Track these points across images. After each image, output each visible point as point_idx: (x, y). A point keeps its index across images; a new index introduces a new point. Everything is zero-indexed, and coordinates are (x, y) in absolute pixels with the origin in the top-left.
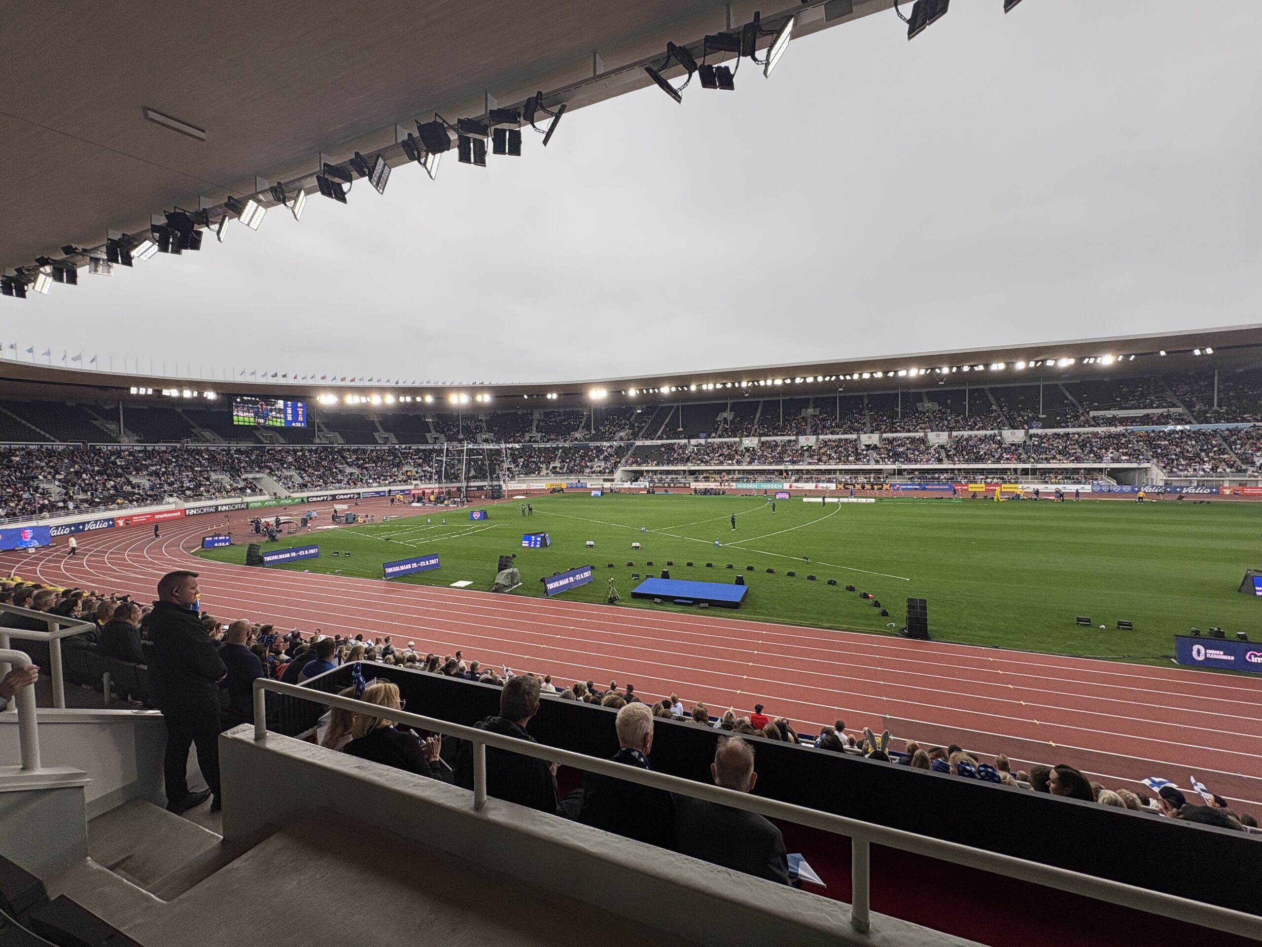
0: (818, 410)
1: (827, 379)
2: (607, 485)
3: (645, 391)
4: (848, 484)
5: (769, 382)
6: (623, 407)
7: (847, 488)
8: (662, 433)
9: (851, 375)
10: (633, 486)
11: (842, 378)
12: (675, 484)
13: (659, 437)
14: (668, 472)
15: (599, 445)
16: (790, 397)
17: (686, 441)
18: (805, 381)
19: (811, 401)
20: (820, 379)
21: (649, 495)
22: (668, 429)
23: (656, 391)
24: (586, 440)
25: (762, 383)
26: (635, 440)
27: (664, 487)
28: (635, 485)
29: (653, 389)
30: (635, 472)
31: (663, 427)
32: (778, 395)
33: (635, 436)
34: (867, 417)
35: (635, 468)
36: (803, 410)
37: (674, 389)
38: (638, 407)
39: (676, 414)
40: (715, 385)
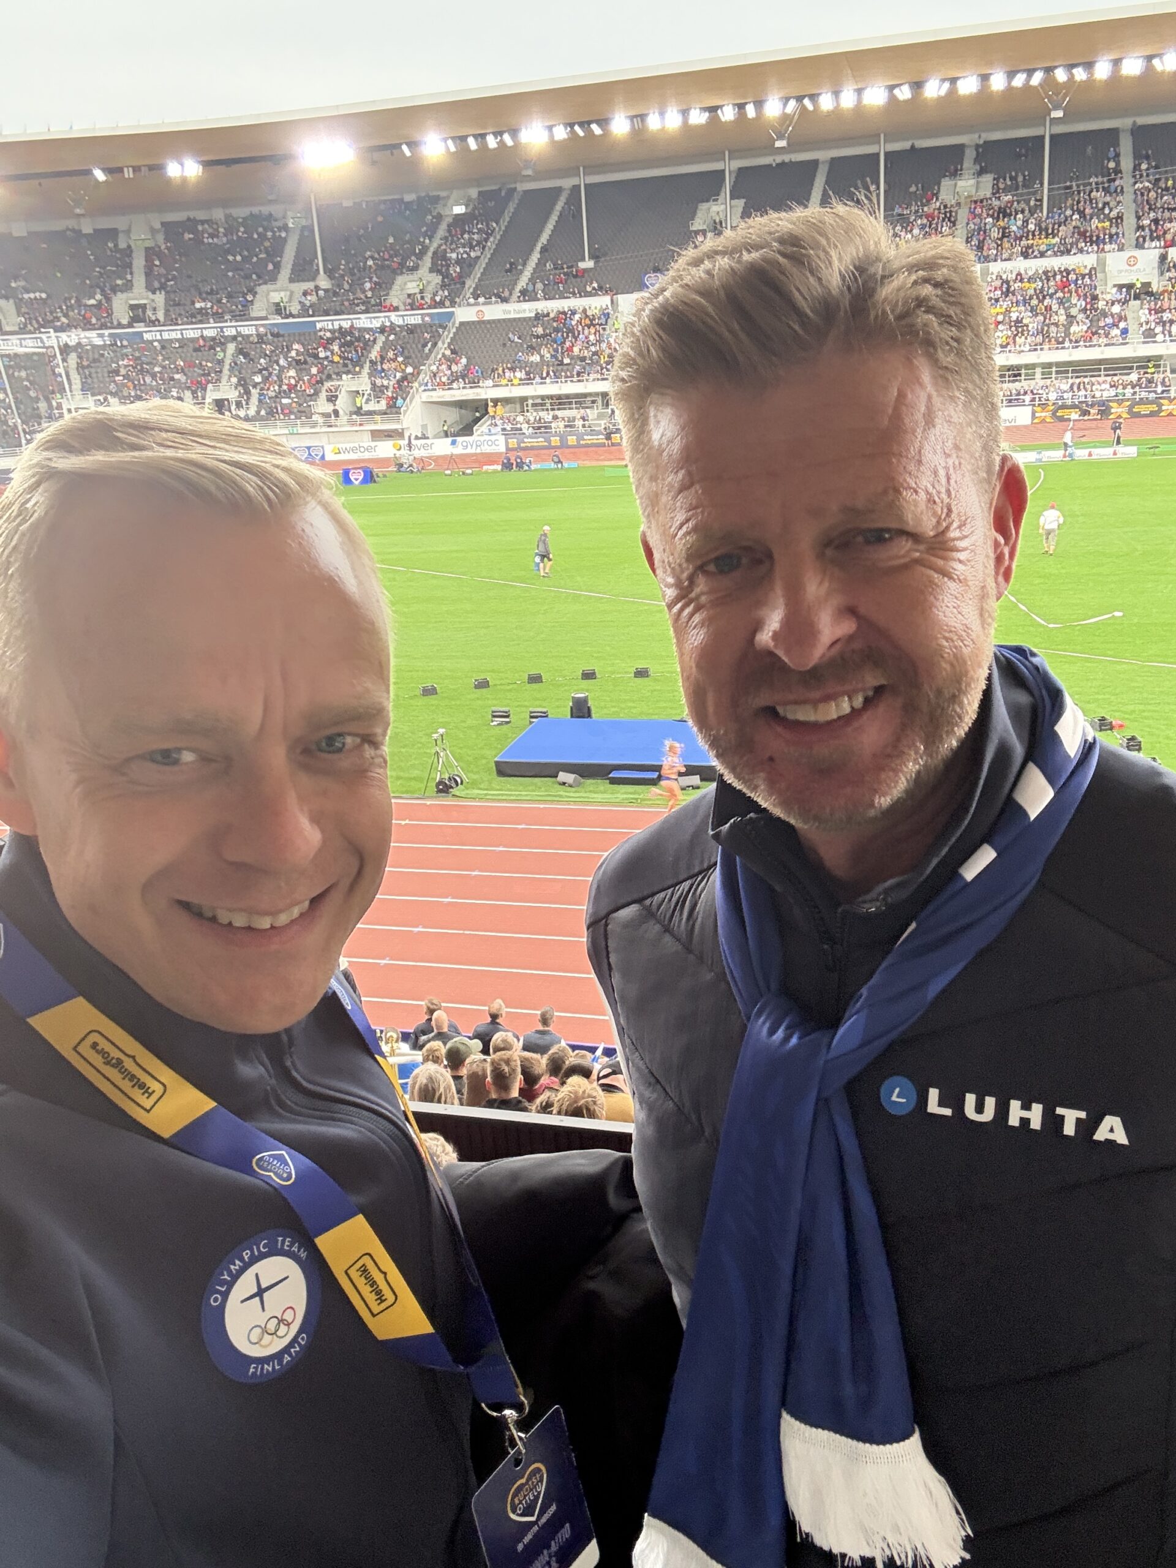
0: (988, 179)
1: (1019, 81)
2: (385, 449)
3: (472, 144)
4: (1064, 407)
5: (848, 99)
6: (409, 197)
7: (1062, 419)
8: (532, 280)
9: (1089, 65)
10: (458, 450)
11: (1061, 75)
12: (580, 437)
13: (524, 292)
14: (561, 401)
15: (346, 325)
16: (906, 145)
17: (603, 301)
18: (953, 91)
19: (970, 155)
20: (998, 82)
21: (507, 473)
22: (549, 266)
23: (507, 139)
24: (305, 311)
25: (826, 102)
26: (453, 304)
27: (550, 447)
28: (465, 446)
29: (498, 134)
30: (461, 404)
31: (535, 257)
32: (874, 138)
33: (453, 287)
34: (1128, 198)
35: (461, 393)
36: (946, 183)
37: (561, 133)
38: (455, 194)
39: (571, 216)
40: (685, 112)
